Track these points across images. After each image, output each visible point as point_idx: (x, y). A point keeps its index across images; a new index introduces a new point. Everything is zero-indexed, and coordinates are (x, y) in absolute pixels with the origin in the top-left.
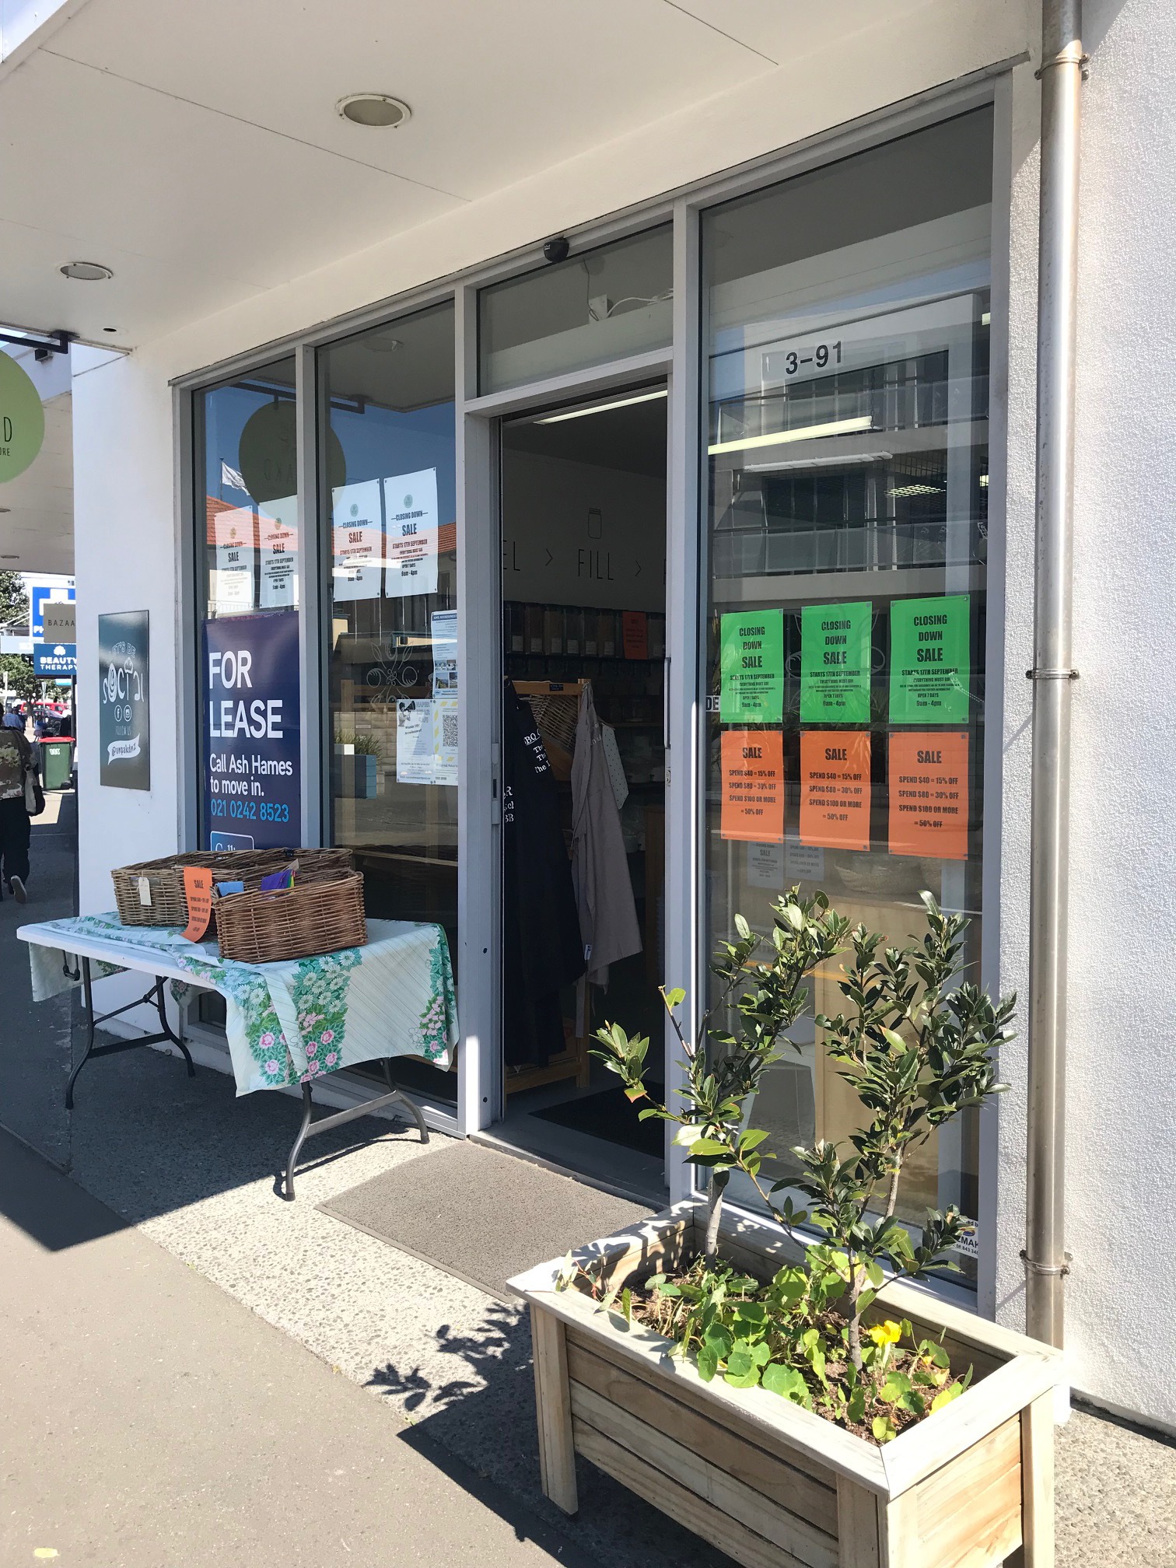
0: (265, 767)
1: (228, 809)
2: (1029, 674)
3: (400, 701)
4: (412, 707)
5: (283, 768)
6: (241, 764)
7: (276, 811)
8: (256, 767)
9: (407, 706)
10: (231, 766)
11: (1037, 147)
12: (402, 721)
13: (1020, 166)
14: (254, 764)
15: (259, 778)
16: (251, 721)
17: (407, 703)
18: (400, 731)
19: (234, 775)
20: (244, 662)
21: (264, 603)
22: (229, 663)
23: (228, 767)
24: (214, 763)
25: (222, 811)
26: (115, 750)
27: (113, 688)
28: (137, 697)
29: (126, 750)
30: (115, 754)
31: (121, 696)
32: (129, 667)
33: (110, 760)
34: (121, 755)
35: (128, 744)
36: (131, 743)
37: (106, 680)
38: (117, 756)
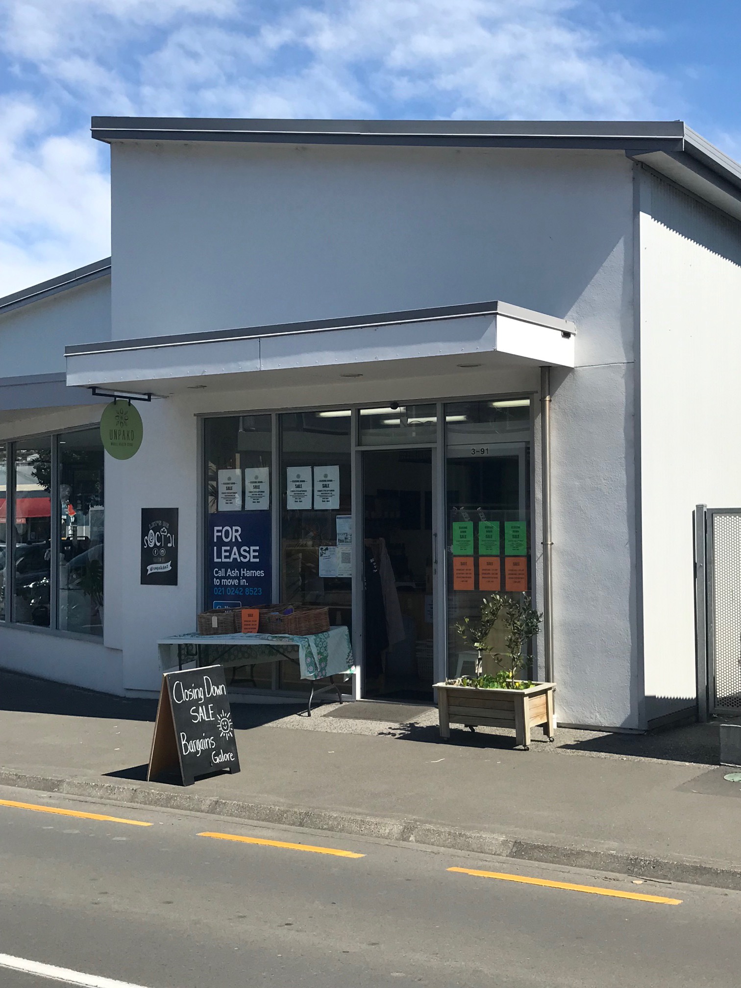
0: (249, 573)
1: (225, 591)
2: (542, 543)
3: (321, 547)
4: (327, 549)
5: (260, 573)
6: (235, 573)
7: (254, 591)
8: (244, 574)
9: (324, 549)
10: (228, 573)
11: (540, 414)
12: (321, 555)
13: (536, 418)
14: (242, 572)
15: (244, 577)
16: (240, 555)
17: (324, 548)
18: (320, 558)
19: (229, 577)
20: (237, 531)
21: (247, 508)
22: (227, 531)
23: (226, 574)
24: (217, 572)
25: (222, 592)
26: (151, 569)
27: (152, 540)
28: (170, 545)
29: (161, 568)
30: (151, 570)
31: (158, 544)
32: (164, 532)
33: (149, 573)
34: (156, 571)
35: (162, 565)
36: (165, 565)
37: (146, 537)
38: (153, 571)
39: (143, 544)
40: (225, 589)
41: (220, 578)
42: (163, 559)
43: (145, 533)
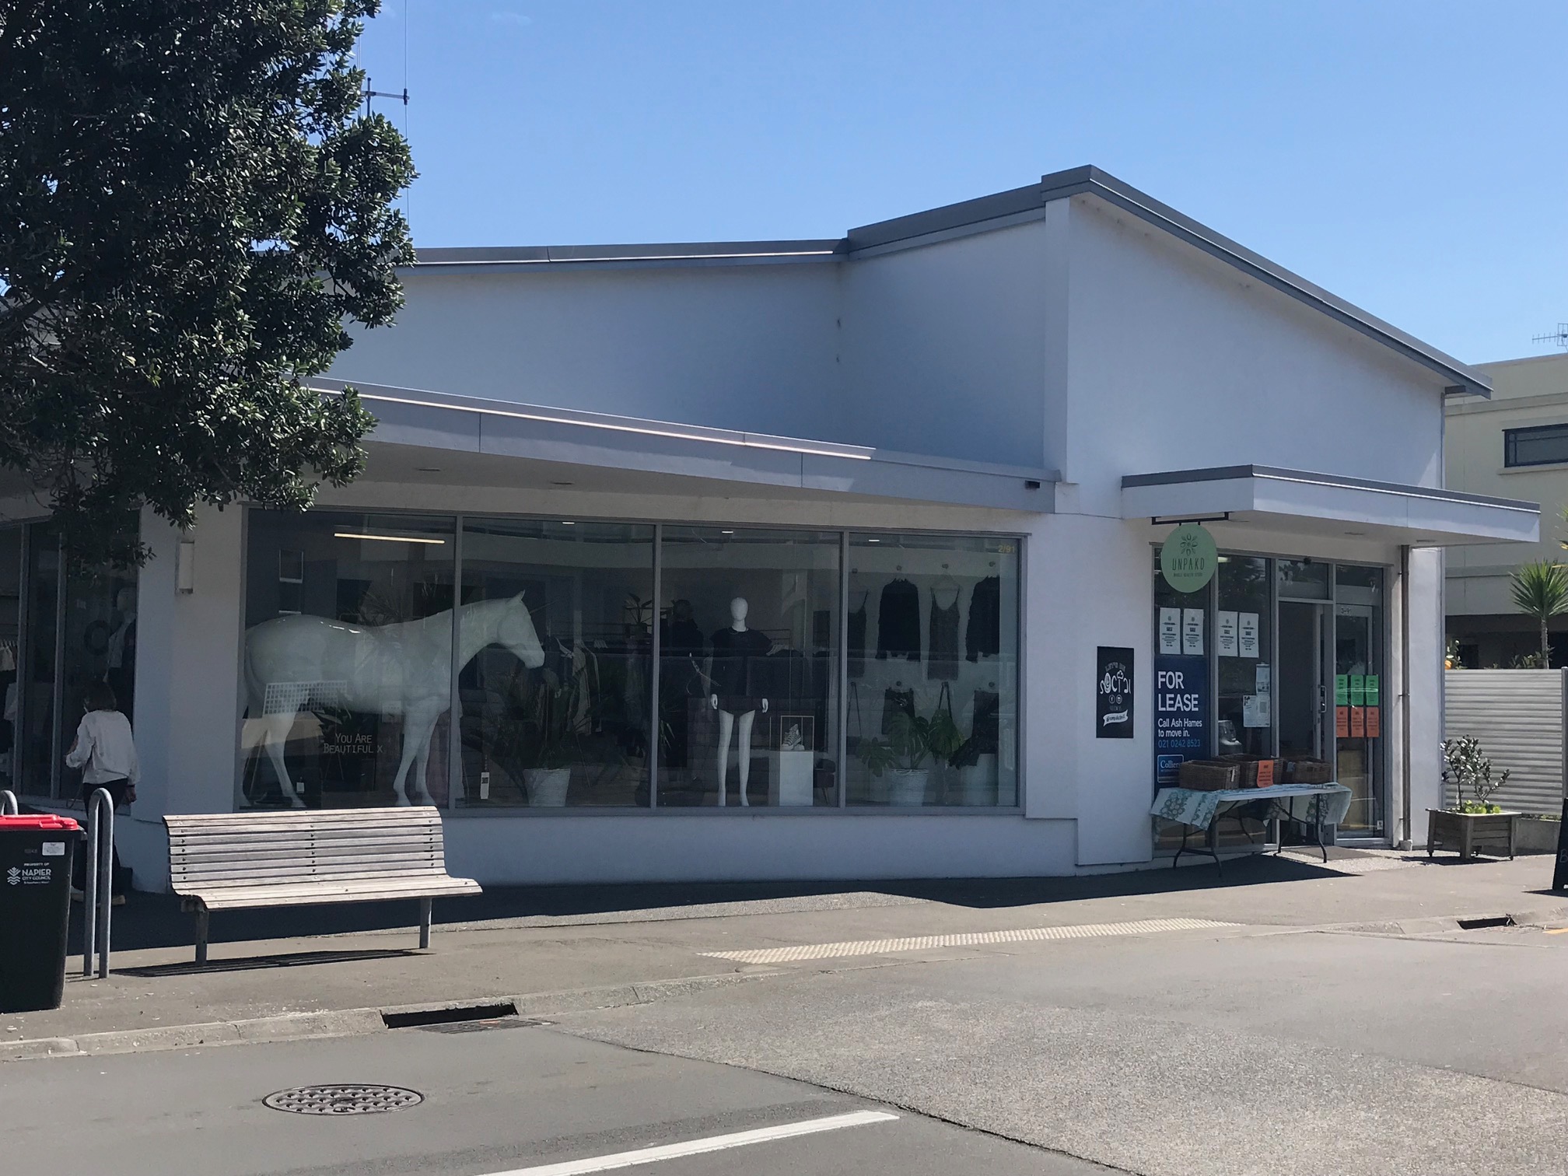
0: (1190, 724)
1: (1169, 744)
3: (1245, 696)
4: (1249, 698)
5: (1198, 724)
6: (1178, 723)
7: (1195, 743)
8: (1186, 724)
10: (1172, 724)
12: (1245, 705)
14: (1185, 722)
15: (1187, 728)
16: (1184, 704)
17: (1247, 697)
18: (1244, 707)
19: (1174, 728)
20: (1179, 677)
21: (1186, 652)
22: (1170, 676)
23: (1170, 724)
24: (1161, 723)
25: (1166, 745)
26: (1109, 718)
27: (1108, 686)
28: (1126, 691)
29: (1117, 718)
30: (1108, 721)
31: (1115, 690)
32: (1120, 676)
33: (1105, 724)
34: (1113, 721)
35: (1119, 715)
36: (1121, 714)
37: (1102, 681)
38: (1110, 722)
39: (1099, 690)
40: (1170, 742)
41: (1165, 729)
42: (1120, 707)
43: (1100, 676)
